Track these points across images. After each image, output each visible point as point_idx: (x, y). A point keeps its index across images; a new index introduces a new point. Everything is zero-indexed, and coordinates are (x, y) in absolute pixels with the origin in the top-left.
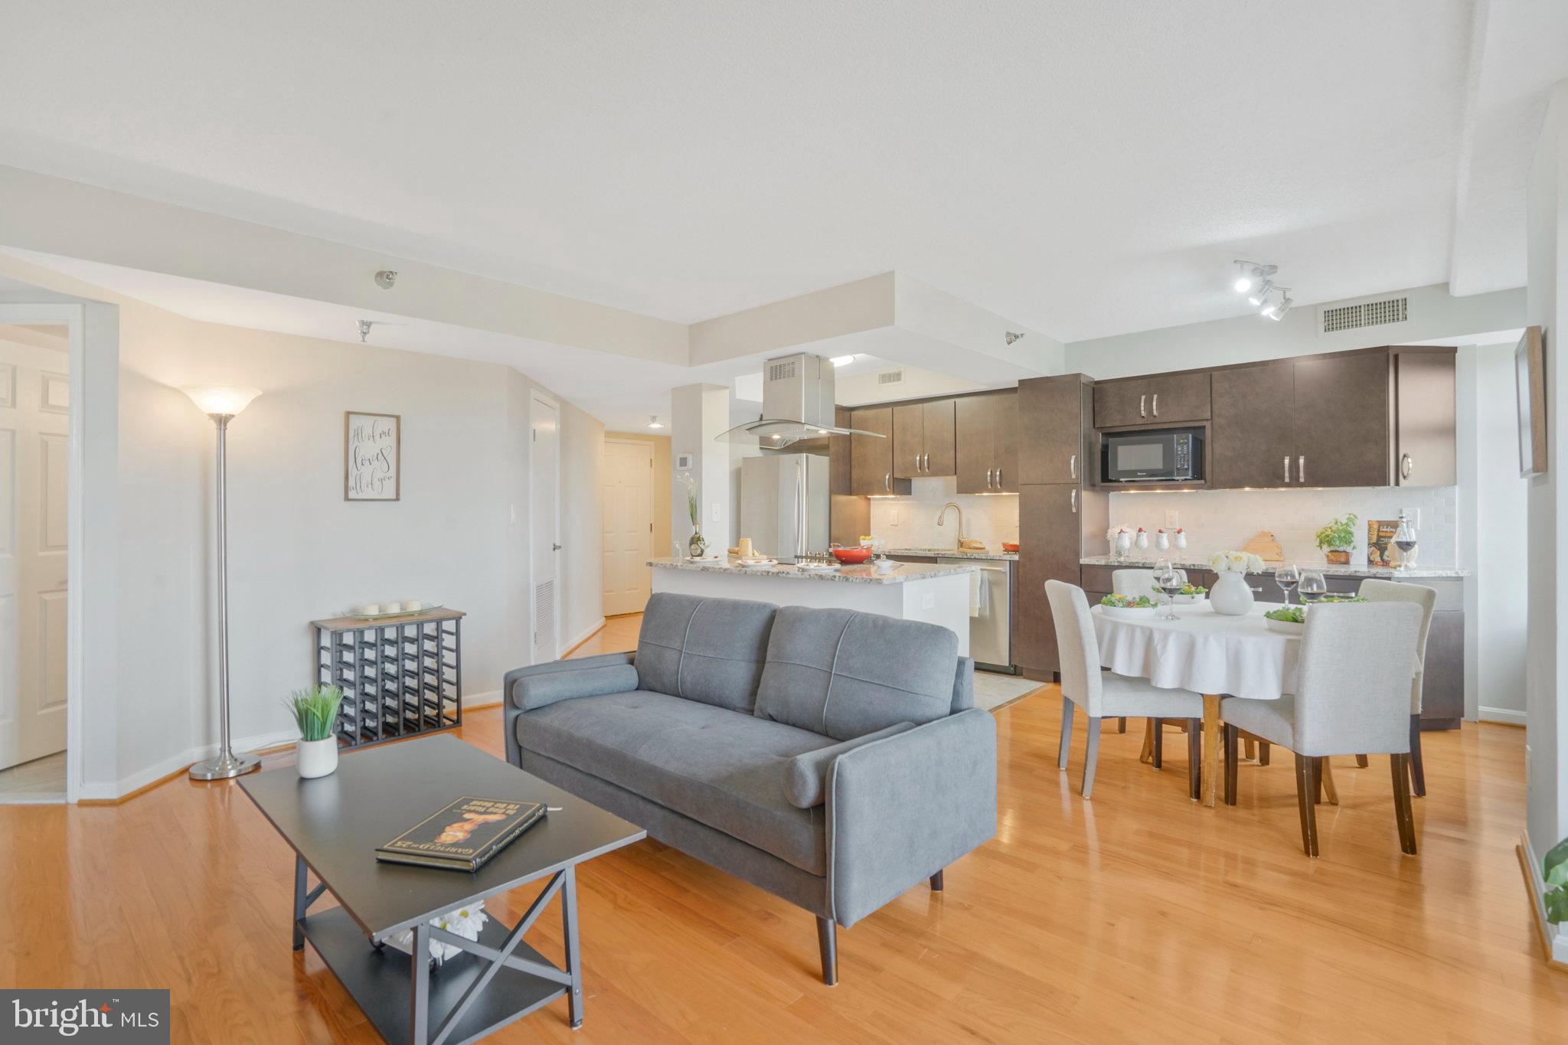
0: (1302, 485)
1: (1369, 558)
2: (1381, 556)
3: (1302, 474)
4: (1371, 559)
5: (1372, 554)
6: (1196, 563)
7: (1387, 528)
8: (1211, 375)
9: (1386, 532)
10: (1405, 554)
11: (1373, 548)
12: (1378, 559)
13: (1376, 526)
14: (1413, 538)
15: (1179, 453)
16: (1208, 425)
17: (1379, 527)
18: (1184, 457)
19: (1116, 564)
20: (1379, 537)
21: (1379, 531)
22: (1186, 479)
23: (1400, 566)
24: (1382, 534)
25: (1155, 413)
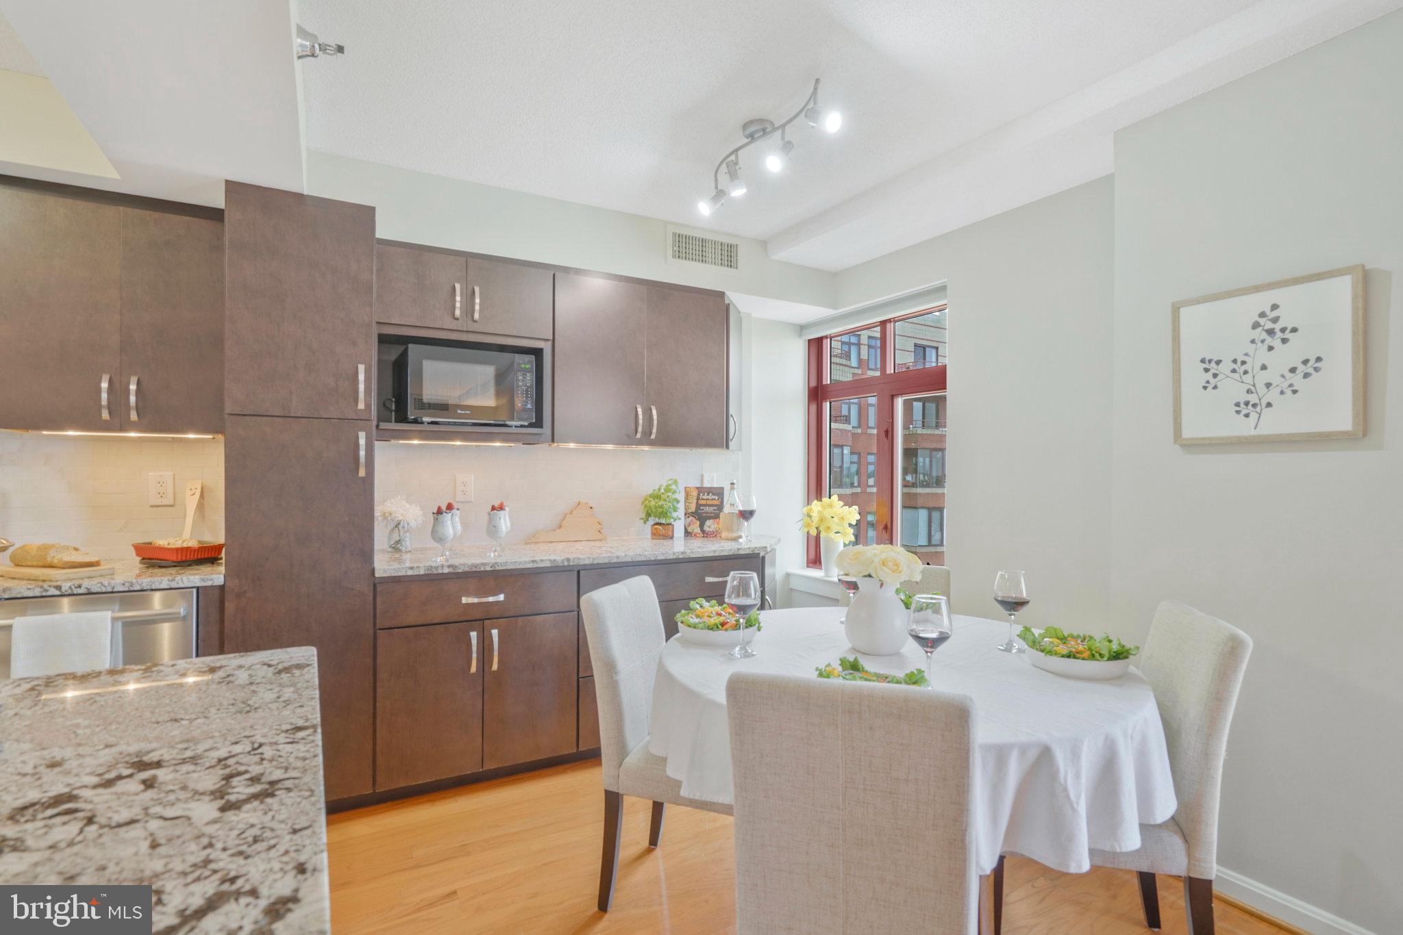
0: (652, 443)
1: (686, 529)
2: (702, 526)
3: (654, 430)
4: (689, 530)
5: (689, 525)
6: (571, 556)
7: (708, 495)
8: (554, 275)
9: (707, 500)
10: (746, 523)
11: (691, 518)
12: (698, 530)
13: (695, 493)
14: (754, 507)
15: (520, 384)
16: (546, 347)
17: (699, 495)
18: (527, 391)
19: (446, 570)
20: (698, 506)
21: (698, 499)
22: (522, 426)
23: (740, 537)
24: (701, 502)
25: (476, 316)
